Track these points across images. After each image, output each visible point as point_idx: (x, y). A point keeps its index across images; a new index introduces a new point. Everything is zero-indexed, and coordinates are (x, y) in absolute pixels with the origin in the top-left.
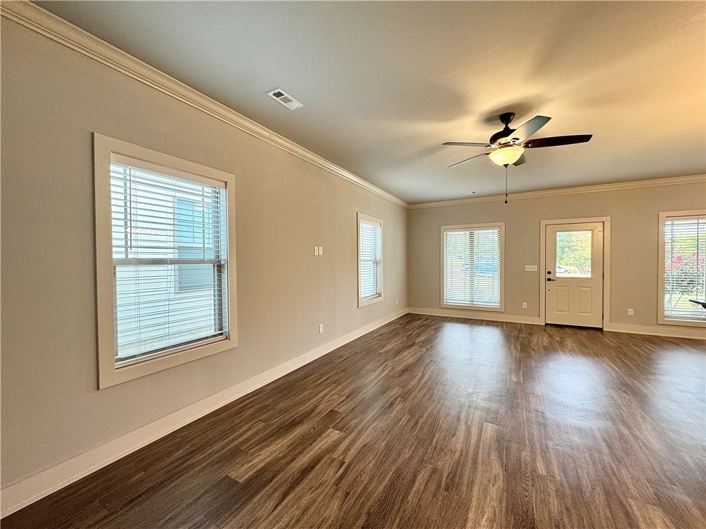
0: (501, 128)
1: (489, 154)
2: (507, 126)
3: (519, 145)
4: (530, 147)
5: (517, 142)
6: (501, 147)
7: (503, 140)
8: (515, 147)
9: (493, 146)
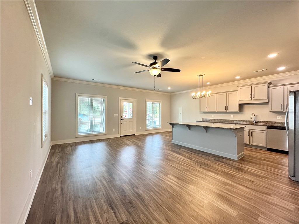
0: (153, 61)
1: (149, 70)
2: (155, 61)
3: (159, 69)
4: (163, 71)
5: (159, 67)
6: (153, 69)
7: (154, 66)
8: (158, 69)
9: (151, 67)
